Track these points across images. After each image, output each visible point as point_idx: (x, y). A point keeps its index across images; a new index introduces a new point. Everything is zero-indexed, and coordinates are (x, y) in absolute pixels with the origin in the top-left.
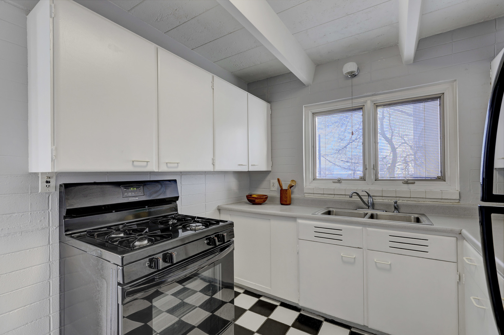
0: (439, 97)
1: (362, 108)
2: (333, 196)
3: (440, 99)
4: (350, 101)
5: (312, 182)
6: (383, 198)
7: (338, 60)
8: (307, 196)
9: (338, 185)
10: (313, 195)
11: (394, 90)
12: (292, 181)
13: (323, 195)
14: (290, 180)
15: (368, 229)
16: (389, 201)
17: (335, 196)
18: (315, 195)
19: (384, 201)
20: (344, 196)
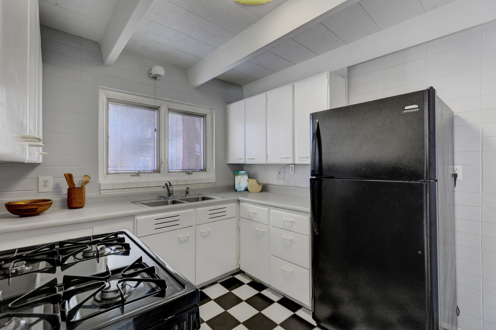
0: (204, 116)
1: (157, 109)
2: (136, 189)
3: (204, 118)
4: (154, 100)
5: (106, 176)
6: (177, 186)
7: (142, 55)
8: (105, 193)
9: (136, 179)
10: (112, 191)
11: (175, 101)
12: (84, 176)
13: (124, 190)
14: (83, 176)
15: (197, 209)
16: (181, 188)
17: (138, 189)
18: (114, 191)
19: (178, 188)
20: (147, 188)
